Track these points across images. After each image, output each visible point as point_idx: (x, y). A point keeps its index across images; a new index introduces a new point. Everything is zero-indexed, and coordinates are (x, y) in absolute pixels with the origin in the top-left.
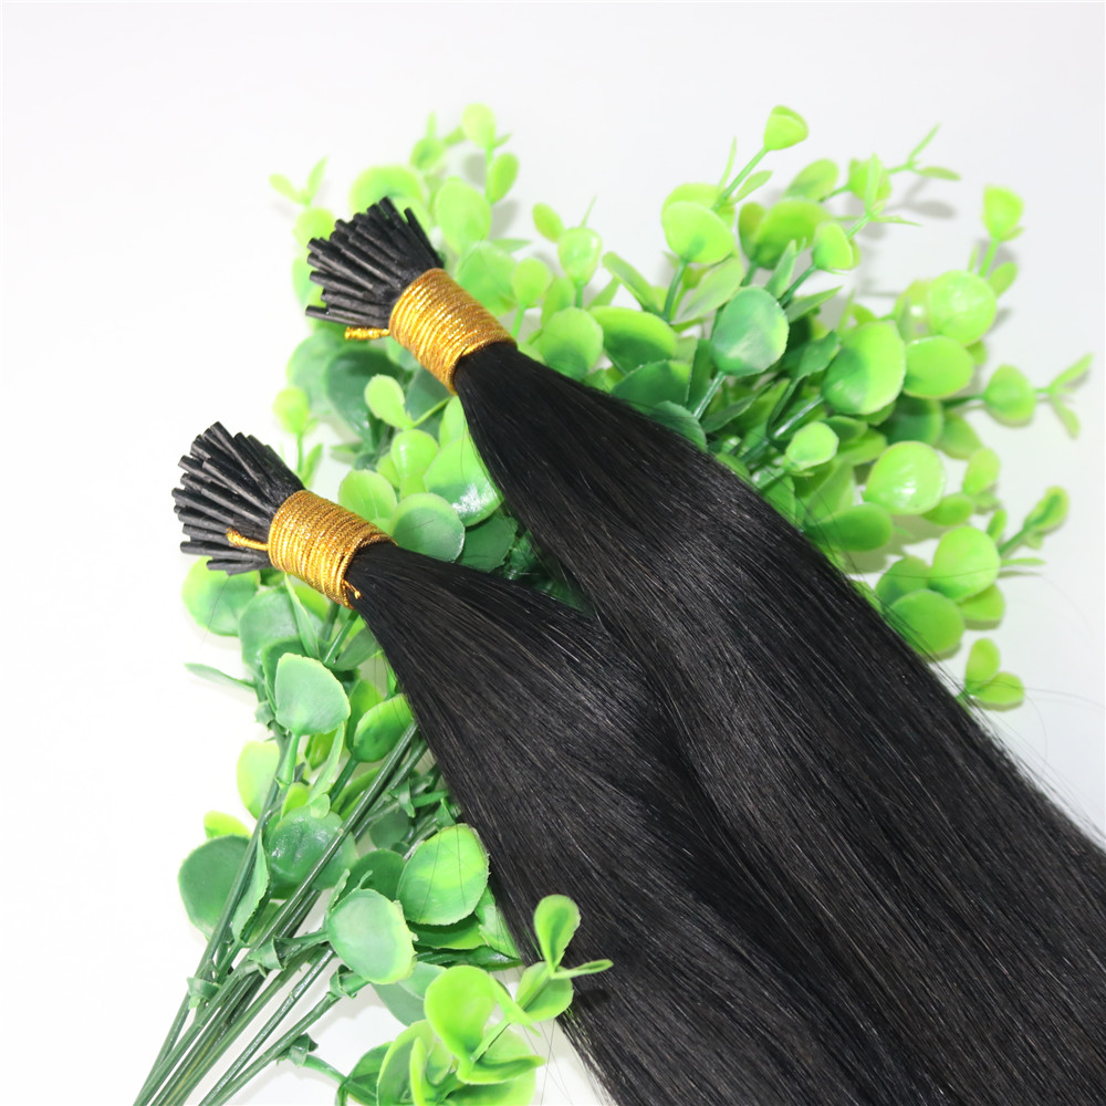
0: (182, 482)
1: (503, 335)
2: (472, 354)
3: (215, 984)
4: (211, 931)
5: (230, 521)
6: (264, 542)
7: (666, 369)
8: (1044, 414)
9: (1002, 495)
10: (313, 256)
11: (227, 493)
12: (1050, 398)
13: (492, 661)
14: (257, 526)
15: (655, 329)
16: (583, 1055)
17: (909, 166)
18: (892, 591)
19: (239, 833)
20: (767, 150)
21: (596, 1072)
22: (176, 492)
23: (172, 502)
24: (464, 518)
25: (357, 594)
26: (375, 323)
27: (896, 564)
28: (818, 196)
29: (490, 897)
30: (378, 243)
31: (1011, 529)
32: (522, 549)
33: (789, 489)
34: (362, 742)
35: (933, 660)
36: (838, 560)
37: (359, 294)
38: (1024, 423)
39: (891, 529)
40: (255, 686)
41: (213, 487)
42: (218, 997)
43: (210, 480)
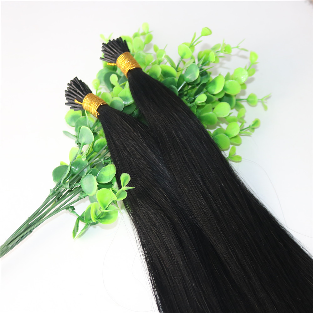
0: (68, 89)
1: (139, 67)
2: (132, 69)
3: (55, 191)
4: (57, 183)
5: (76, 97)
6: (82, 102)
7: (174, 79)
8: (260, 105)
9: (245, 119)
10: (103, 47)
11: (76, 91)
12: (261, 101)
13: (123, 129)
14: (81, 99)
15: (173, 71)
16: (129, 214)
17: (237, 47)
18: (216, 133)
19: (67, 165)
20: (202, 36)
21: (132, 218)
22: (66, 91)
23: (65, 93)
24: (125, 104)
25: (99, 114)
26: (114, 62)
27: (218, 129)
28: (217, 51)
29: (115, 178)
30: (117, 45)
31: (246, 126)
32: (136, 113)
33: (195, 107)
34: (95, 147)
35: (223, 151)
36: (205, 126)
37: (111, 55)
38: (255, 106)
39: (217, 120)
40: (76, 137)
41: (73, 90)
42: (56, 193)
43: (73, 88)
